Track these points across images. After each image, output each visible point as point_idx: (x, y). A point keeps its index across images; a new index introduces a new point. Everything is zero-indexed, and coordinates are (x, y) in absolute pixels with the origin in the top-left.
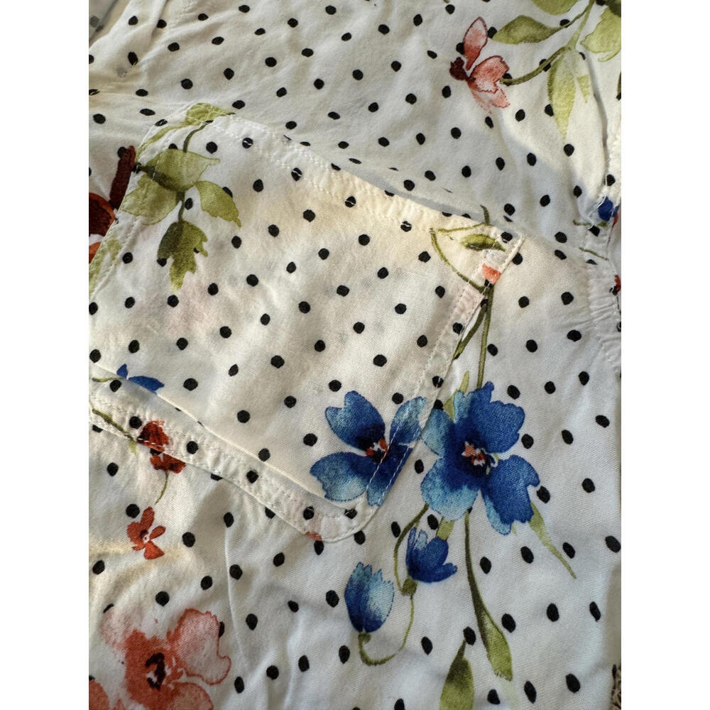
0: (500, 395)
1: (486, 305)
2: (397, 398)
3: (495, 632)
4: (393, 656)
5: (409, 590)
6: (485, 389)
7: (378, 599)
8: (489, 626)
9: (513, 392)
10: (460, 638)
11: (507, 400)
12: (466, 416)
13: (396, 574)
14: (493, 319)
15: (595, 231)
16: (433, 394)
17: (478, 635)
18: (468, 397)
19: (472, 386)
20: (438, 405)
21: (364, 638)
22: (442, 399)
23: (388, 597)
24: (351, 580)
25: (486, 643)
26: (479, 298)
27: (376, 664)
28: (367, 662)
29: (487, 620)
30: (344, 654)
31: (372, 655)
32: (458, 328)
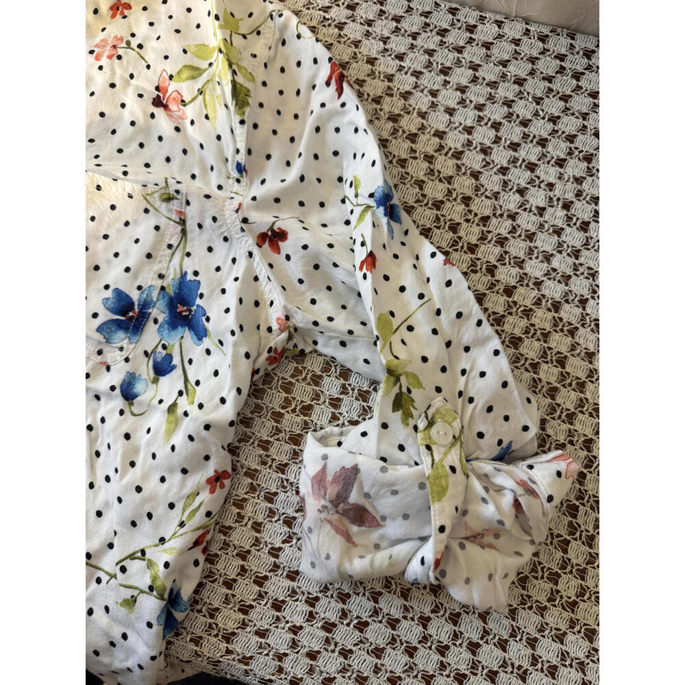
0: (190, 277)
1: (184, 232)
2: (140, 288)
3: (192, 389)
4: (146, 411)
5: (155, 381)
6: (184, 275)
7: (139, 387)
8: (190, 387)
9: (196, 273)
10: (176, 394)
11: (193, 278)
12: (177, 291)
13: (149, 375)
14: (188, 238)
15: (238, 181)
16: (159, 283)
17: (184, 392)
18: (177, 281)
19: (179, 276)
20: (163, 288)
21: (131, 404)
22: (165, 285)
23: (144, 386)
24: (124, 380)
25: (187, 394)
26: (179, 228)
27: (138, 415)
28: (134, 415)
29: (189, 385)
30: (122, 412)
31: (136, 412)
32: (170, 246)
